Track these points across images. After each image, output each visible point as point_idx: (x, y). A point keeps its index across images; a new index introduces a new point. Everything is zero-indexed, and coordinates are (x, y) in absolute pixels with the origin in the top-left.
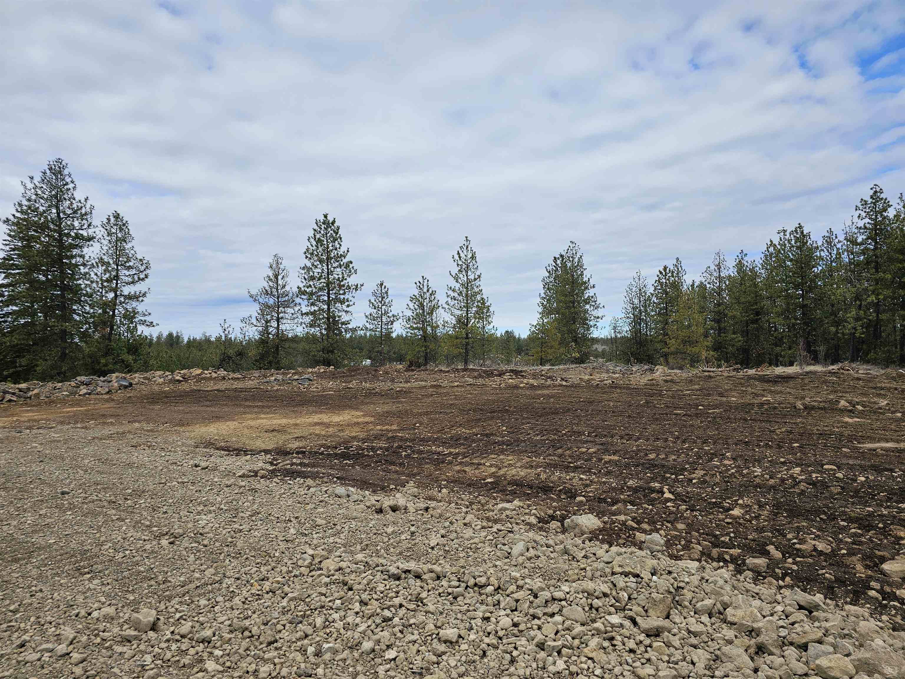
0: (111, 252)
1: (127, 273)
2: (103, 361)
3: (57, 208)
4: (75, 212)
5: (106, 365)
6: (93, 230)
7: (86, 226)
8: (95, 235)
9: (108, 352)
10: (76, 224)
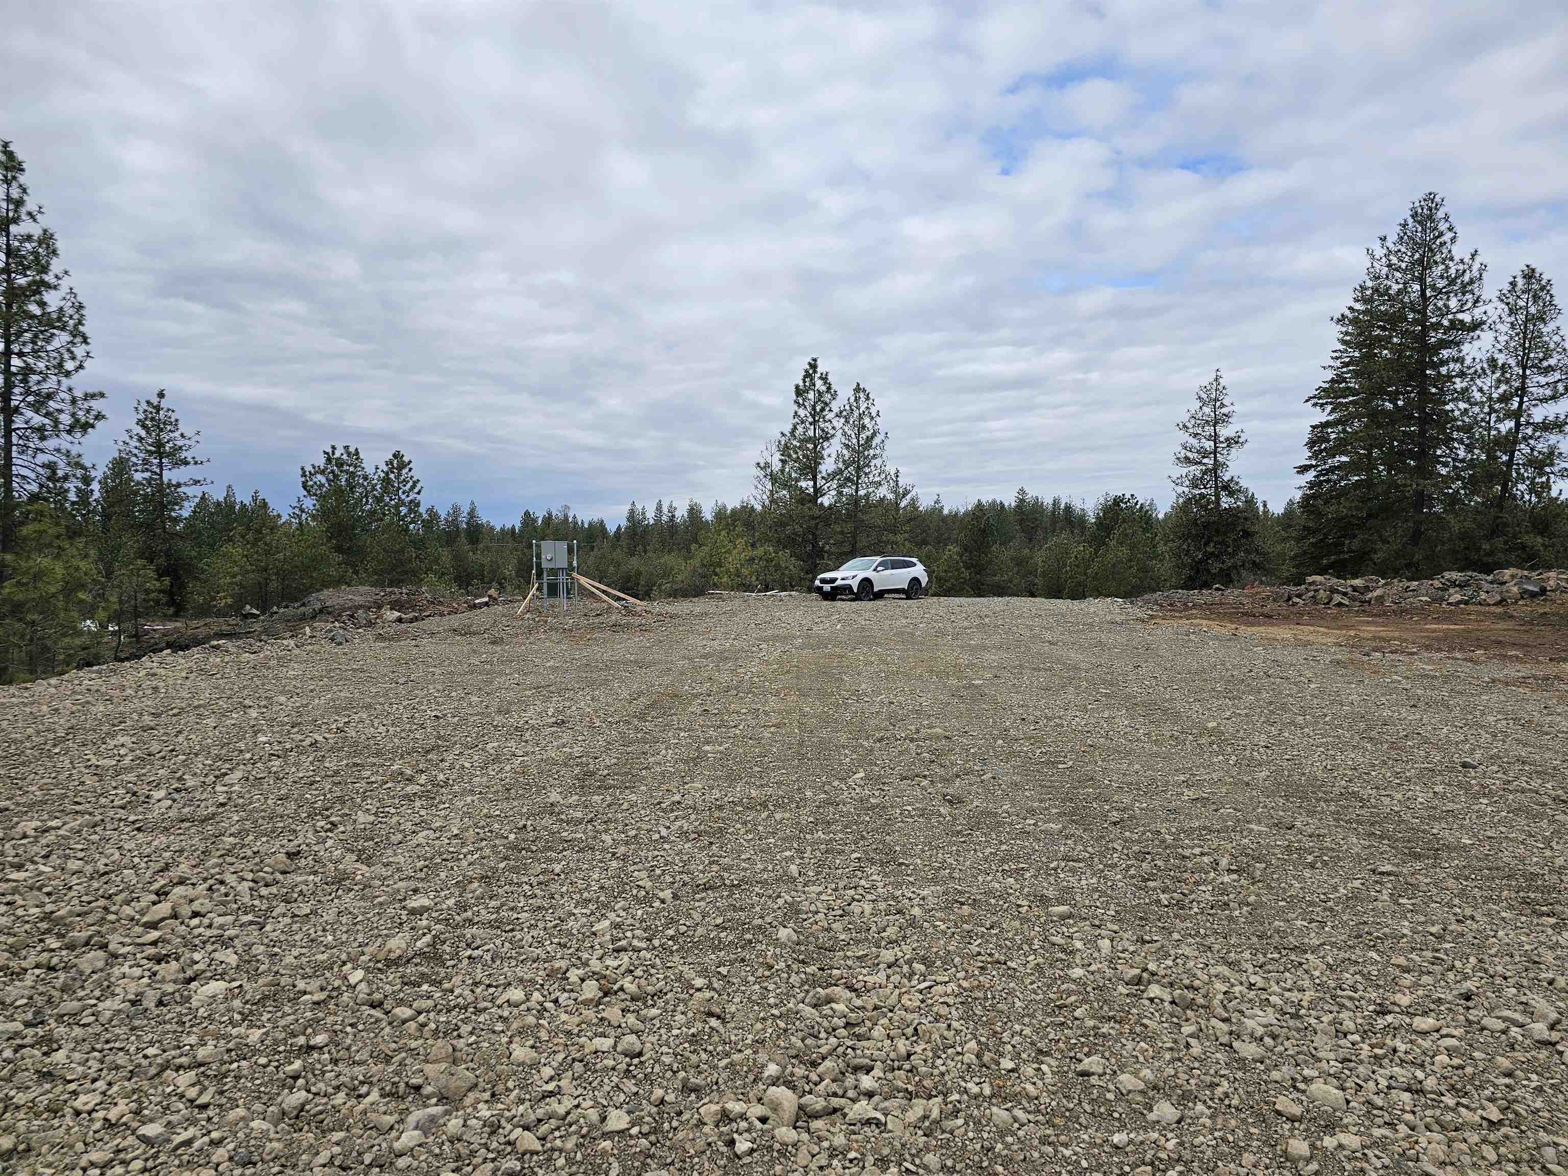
0: (1513, 344)
1: (1543, 380)
2: (1486, 546)
3: (1421, 280)
4: (1452, 282)
5: (1491, 553)
6: (1482, 309)
7: (1469, 305)
8: (1485, 318)
9: (1495, 530)
10: (1453, 303)
